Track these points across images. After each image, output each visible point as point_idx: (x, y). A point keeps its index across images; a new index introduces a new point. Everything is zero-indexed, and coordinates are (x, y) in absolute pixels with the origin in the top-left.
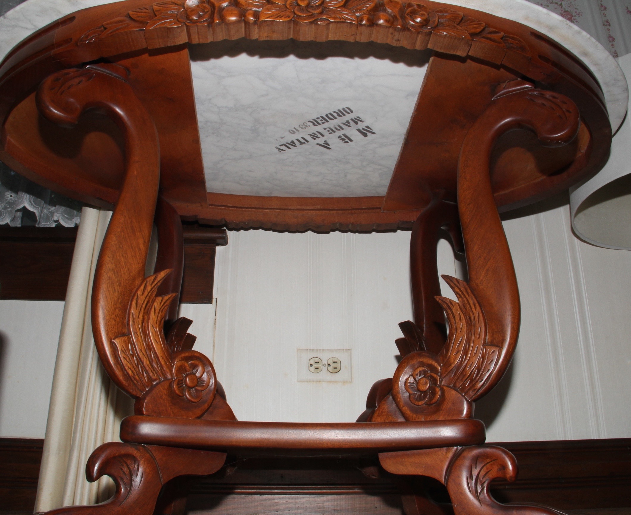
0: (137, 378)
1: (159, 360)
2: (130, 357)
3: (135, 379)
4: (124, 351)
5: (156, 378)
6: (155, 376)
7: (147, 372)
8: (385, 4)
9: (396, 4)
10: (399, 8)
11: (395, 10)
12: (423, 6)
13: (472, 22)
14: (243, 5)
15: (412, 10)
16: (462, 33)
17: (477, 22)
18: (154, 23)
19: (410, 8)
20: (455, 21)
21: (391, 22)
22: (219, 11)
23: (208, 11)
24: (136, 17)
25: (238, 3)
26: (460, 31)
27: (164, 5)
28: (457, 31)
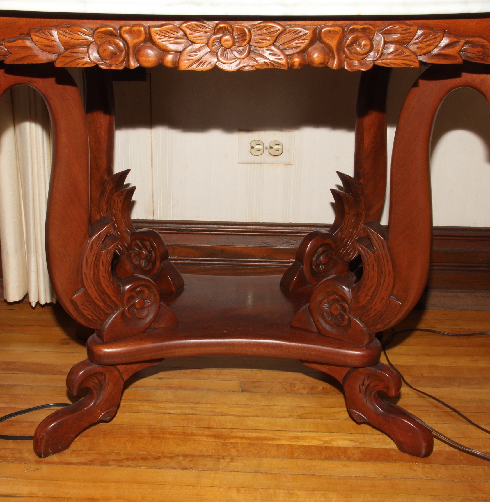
0: (96, 318)
1: (111, 299)
2: (88, 306)
3: (95, 320)
4: (83, 304)
5: (110, 312)
6: (109, 311)
7: (103, 310)
8: (322, 37)
9: (336, 34)
10: (337, 40)
11: (333, 44)
12: (368, 28)
13: (426, 38)
14: (159, 46)
15: (353, 38)
16: (410, 60)
17: (433, 36)
18: (64, 61)
19: (352, 35)
20: (405, 41)
21: (325, 63)
22: (134, 51)
23: (122, 51)
24: (41, 45)
25: (154, 43)
26: (408, 58)
27: (71, 34)
28: (404, 60)
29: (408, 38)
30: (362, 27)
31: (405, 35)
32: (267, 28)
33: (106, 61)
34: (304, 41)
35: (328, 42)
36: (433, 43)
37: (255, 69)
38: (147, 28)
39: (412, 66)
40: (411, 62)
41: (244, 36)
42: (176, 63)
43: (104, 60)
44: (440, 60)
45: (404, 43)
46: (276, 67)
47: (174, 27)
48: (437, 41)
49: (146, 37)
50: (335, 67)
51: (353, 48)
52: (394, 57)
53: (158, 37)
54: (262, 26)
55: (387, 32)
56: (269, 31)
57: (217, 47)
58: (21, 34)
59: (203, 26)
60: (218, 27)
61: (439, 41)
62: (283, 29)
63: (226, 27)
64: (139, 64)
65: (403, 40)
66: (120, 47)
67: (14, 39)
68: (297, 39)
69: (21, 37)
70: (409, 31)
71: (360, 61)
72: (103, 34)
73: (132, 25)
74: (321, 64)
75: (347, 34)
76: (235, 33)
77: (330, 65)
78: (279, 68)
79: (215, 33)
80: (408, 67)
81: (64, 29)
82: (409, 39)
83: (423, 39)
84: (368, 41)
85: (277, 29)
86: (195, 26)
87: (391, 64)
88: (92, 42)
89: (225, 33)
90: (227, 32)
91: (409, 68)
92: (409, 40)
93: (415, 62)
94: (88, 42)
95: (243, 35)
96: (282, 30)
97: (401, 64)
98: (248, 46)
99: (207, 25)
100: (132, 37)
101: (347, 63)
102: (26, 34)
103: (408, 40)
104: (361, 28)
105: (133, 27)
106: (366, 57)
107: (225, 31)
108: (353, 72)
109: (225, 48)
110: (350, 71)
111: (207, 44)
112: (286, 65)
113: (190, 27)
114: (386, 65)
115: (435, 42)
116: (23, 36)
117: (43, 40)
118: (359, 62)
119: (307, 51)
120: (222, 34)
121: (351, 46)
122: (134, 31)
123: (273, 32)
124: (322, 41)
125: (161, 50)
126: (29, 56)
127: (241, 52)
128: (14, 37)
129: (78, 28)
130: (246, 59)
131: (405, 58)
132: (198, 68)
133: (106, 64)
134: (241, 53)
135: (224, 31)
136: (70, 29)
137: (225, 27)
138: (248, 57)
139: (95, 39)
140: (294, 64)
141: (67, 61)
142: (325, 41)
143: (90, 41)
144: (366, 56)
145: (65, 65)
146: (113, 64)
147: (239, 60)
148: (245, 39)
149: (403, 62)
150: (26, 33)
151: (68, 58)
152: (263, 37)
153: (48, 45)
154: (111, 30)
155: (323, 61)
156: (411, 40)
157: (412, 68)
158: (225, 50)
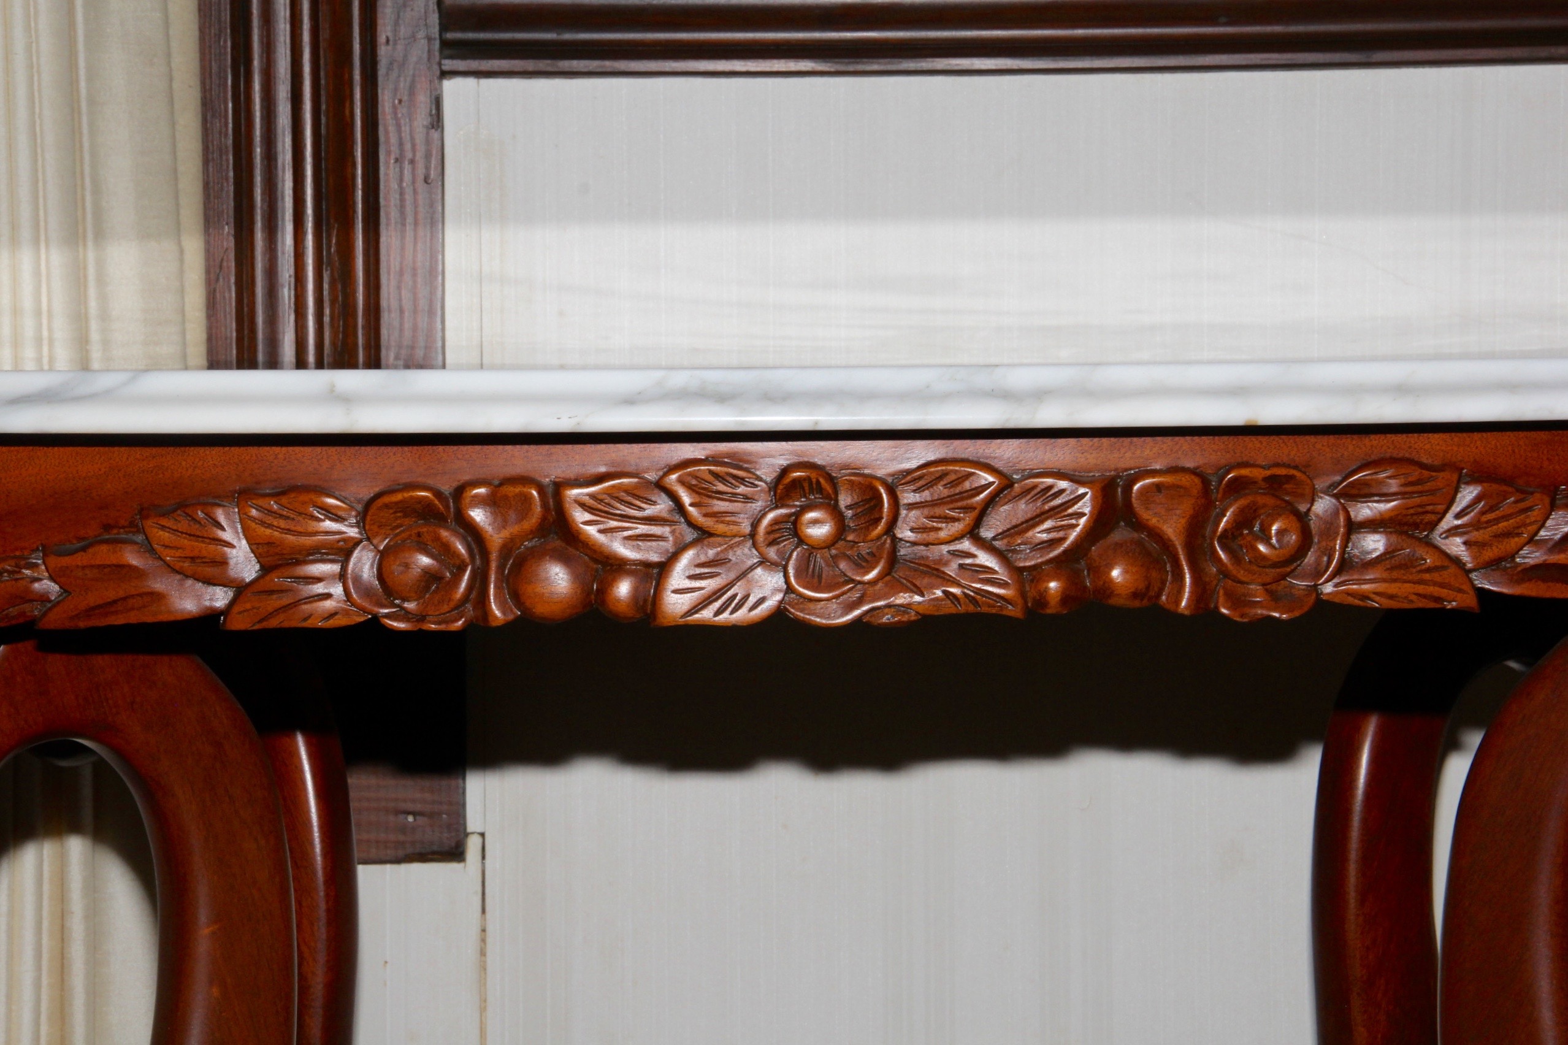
8: (1135, 505)
9: (1180, 496)
10: (1188, 516)
11: (1172, 529)
12: (1290, 478)
13: (1491, 509)
14: (590, 549)
15: (1241, 511)
16: (1442, 585)
17: (1516, 502)
18: (258, 608)
19: (1236, 500)
20: (1418, 521)
21: (1152, 593)
22: (501, 568)
23: (461, 569)
24: (180, 557)
25: (573, 535)
26: (1436, 576)
27: (288, 518)
28: (1420, 582)
29: (1430, 508)
30: (1268, 473)
31: (1417, 500)
32: (949, 481)
33: (406, 605)
34: (1074, 521)
35: (1157, 525)
36: (1518, 527)
37: (913, 618)
38: (550, 490)
39: (1454, 603)
40: (1446, 591)
41: (875, 506)
42: (645, 601)
43: (397, 602)
44: (1550, 584)
45: (1416, 526)
46: (985, 609)
47: (638, 483)
48: (1533, 519)
49: (544, 519)
50: (1186, 607)
51: (1242, 542)
52: (1385, 575)
53: (588, 517)
54: (931, 473)
55: (1354, 491)
56: (958, 490)
57: (784, 546)
58: (107, 527)
59: (735, 477)
60: (787, 480)
61: (1538, 519)
62: (1006, 482)
63: (814, 480)
64: (519, 609)
65: (1412, 515)
66: (454, 552)
67: (82, 544)
68: (1052, 513)
69: (107, 537)
70: (1428, 486)
71: (1268, 587)
72: (399, 514)
73: (496, 482)
74: (1135, 595)
75: (1220, 496)
76: (845, 500)
77: (1167, 599)
78: (994, 611)
79: (778, 503)
80: (1438, 606)
81: (261, 502)
82: (1433, 512)
83: (1483, 513)
84: (1293, 518)
85: (983, 482)
86: (710, 478)
87: (1377, 598)
88: (357, 543)
89: (810, 499)
90: (817, 496)
91: (1443, 610)
92: (1433, 517)
93: (1460, 591)
94: (344, 540)
95: (872, 504)
96: (1001, 486)
97: (1414, 597)
98: (889, 541)
99: (750, 475)
100: (499, 519)
101: (1226, 594)
102: (123, 527)
103: (1429, 518)
104: (1263, 476)
105: (501, 484)
106: (1288, 574)
107: (811, 491)
108: (1250, 623)
109: (813, 548)
110: (1238, 619)
111: (753, 535)
112: (1020, 601)
113: (694, 482)
114: (1359, 600)
115: (1525, 525)
116: (115, 534)
117: (185, 542)
118: (1266, 590)
119: (1086, 555)
120: (802, 502)
121: (1234, 537)
122: (506, 497)
123: (970, 493)
124: (1137, 519)
125: (596, 561)
126: (133, 596)
127: (867, 561)
128: (80, 539)
129: (313, 496)
130: (880, 585)
131: (1427, 576)
132: (721, 617)
133: (405, 616)
134: (864, 564)
135: (807, 491)
136: (284, 500)
137: (809, 479)
138: (888, 578)
139: (370, 530)
140: (1045, 597)
141: (270, 609)
142: (1147, 520)
143: (352, 538)
144: (1288, 570)
145: (260, 621)
146: (429, 613)
147: (859, 586)
148: (877, 516)
149: (1421, 589)
150: (126, 524)
151: (274, 597)
152: (938, 511)
153: (205, 557)
154: (427, 497)
155: (1142, 586)
156: (1439, 516)
157: (1453, 610)
158: (812, 553)
